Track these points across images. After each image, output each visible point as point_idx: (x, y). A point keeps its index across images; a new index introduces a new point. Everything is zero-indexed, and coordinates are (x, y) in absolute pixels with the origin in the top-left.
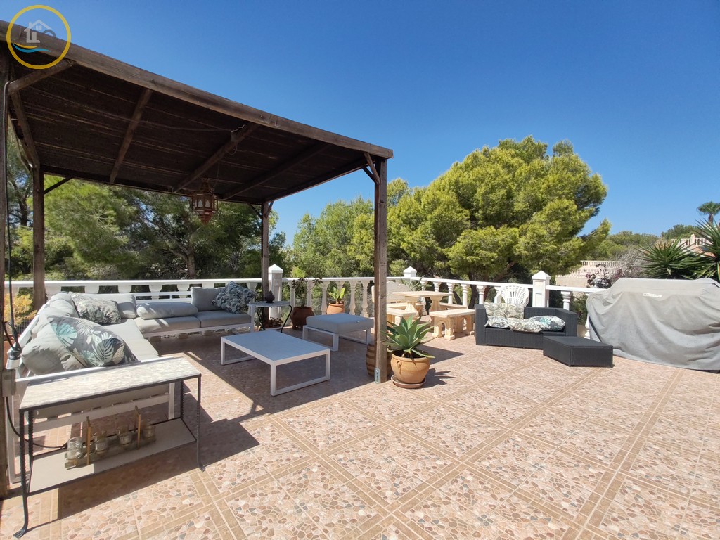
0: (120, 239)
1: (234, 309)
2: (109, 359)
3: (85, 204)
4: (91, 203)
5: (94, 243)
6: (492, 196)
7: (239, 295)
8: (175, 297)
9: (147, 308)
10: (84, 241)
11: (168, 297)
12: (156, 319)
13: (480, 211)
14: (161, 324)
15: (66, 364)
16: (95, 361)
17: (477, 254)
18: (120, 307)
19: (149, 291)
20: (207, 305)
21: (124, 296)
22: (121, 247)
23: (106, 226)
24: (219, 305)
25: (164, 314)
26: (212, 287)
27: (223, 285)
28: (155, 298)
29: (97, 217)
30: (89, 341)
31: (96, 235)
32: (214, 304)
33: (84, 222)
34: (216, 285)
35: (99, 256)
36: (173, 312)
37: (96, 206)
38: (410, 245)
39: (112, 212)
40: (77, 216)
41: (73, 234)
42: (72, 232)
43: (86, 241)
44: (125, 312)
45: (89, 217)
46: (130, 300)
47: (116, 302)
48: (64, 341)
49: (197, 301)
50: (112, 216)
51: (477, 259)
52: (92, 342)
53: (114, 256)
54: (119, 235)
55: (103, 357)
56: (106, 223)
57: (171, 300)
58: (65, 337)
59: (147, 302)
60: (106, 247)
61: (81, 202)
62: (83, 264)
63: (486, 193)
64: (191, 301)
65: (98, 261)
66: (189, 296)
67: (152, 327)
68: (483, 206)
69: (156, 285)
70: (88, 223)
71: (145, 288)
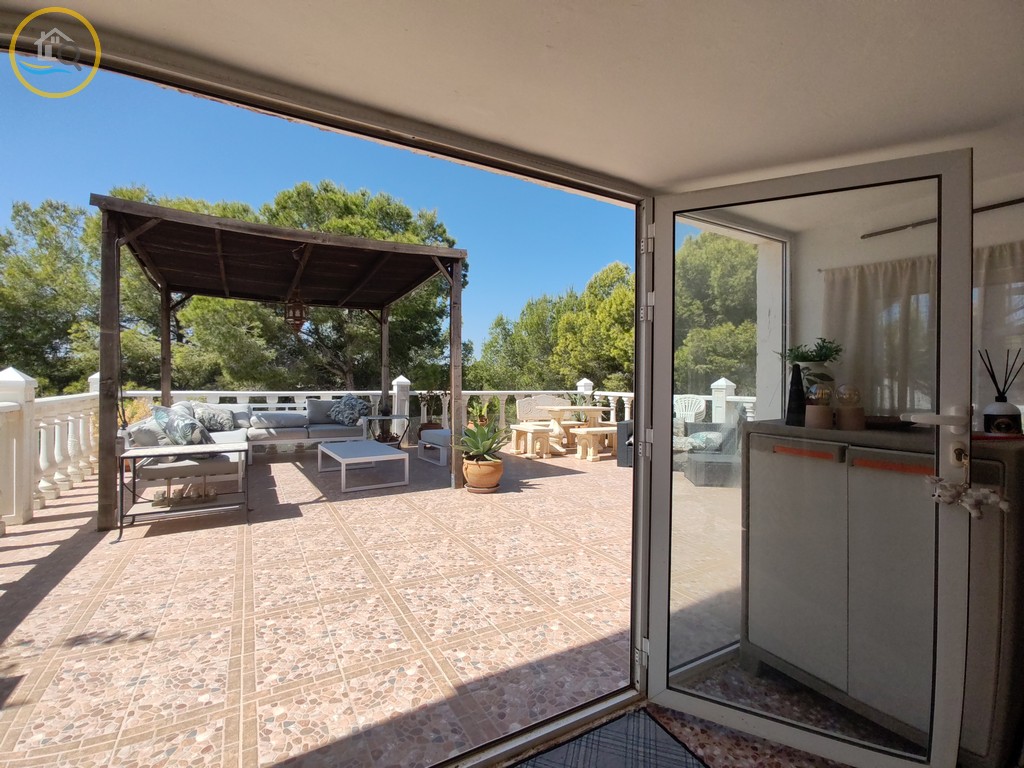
0: (267, 353)
1: (346, 421)
2: (189, 438)
3: (232, 317)
4: (237, 315)
5: (241, 359)
6: (732, 281)
7: (353, 407)
8: (290, 409)
9: (259, 417)
10: (232, 357)
11: (284, 409)
12: (267, 428)
13: (718, 303)
14: (269, 433)
15: (161, 442)
16: (180, 441)
17: (711, 362)
18: (234, 416)
19: (265, 402)
20: (322, 418)
21: (240, 407)
22: (269, 363)
23: (253, 340)
24: (333, 417)
25: (274, 424)
26: (330, 399)
27: (340, 397)
28: (272, 409)
29: (244, 330)
30: (175, 424)
31: (243, 349)
32: (329, 416)
33: (232, 336)
34: (334, 397)
35: (247, 373)
36: (283, 422)
37: (242, 317)
38: (622, 353)
39: (258, 323)
40: (224, 329)
41: (221, 350)
42: (219, 347)
43: (233, 357)
44: (240, 422)
45: (235, 330)
46: (246, 411)
47: (232, 412)
48: (160, 424)
49: (310, 413)
50: (258, 328)
51: (710, 369)
52: (178, 425)
53: (260, 374)
54: (266, 349)
55: (185, 437)
56: (253, 336)
57: (287, 412)
58: (160, 421)
59: (260, 413)
60: (253, 363)
61: (228, 314)
62: (232, 383)
63: (723, 276)
64: (305, 413)
65: (247, 380)
66: (305, 409)
67: (261, 435)
68: (721, 294)
69: (272, 396)
70: (234, 337)
71: (263, 400)
